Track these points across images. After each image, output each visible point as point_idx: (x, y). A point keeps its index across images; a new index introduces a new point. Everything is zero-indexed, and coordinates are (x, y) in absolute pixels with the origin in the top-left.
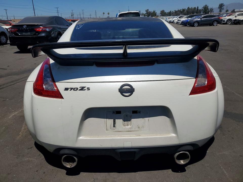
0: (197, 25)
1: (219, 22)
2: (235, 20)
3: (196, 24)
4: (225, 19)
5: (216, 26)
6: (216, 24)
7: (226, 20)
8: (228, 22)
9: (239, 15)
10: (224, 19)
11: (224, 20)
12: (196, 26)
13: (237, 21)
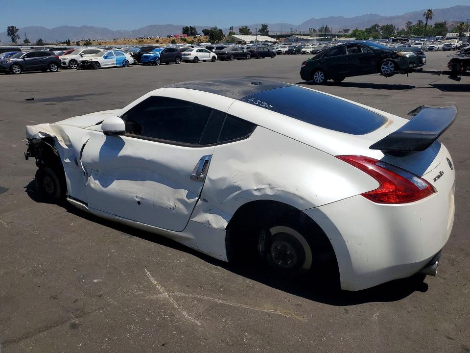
0: (19, 71)
1: (59, 64)
2: (84, 62)
3: (16, 69)
4: (65, 59)
5: (56, 71)
6: (56, 68)
7: (67, 61)
8: (71, 65)
9: (86, 52)
10: (63, 59)
11: (65, 61)
12: (16, 72)
13: (87, 63)
